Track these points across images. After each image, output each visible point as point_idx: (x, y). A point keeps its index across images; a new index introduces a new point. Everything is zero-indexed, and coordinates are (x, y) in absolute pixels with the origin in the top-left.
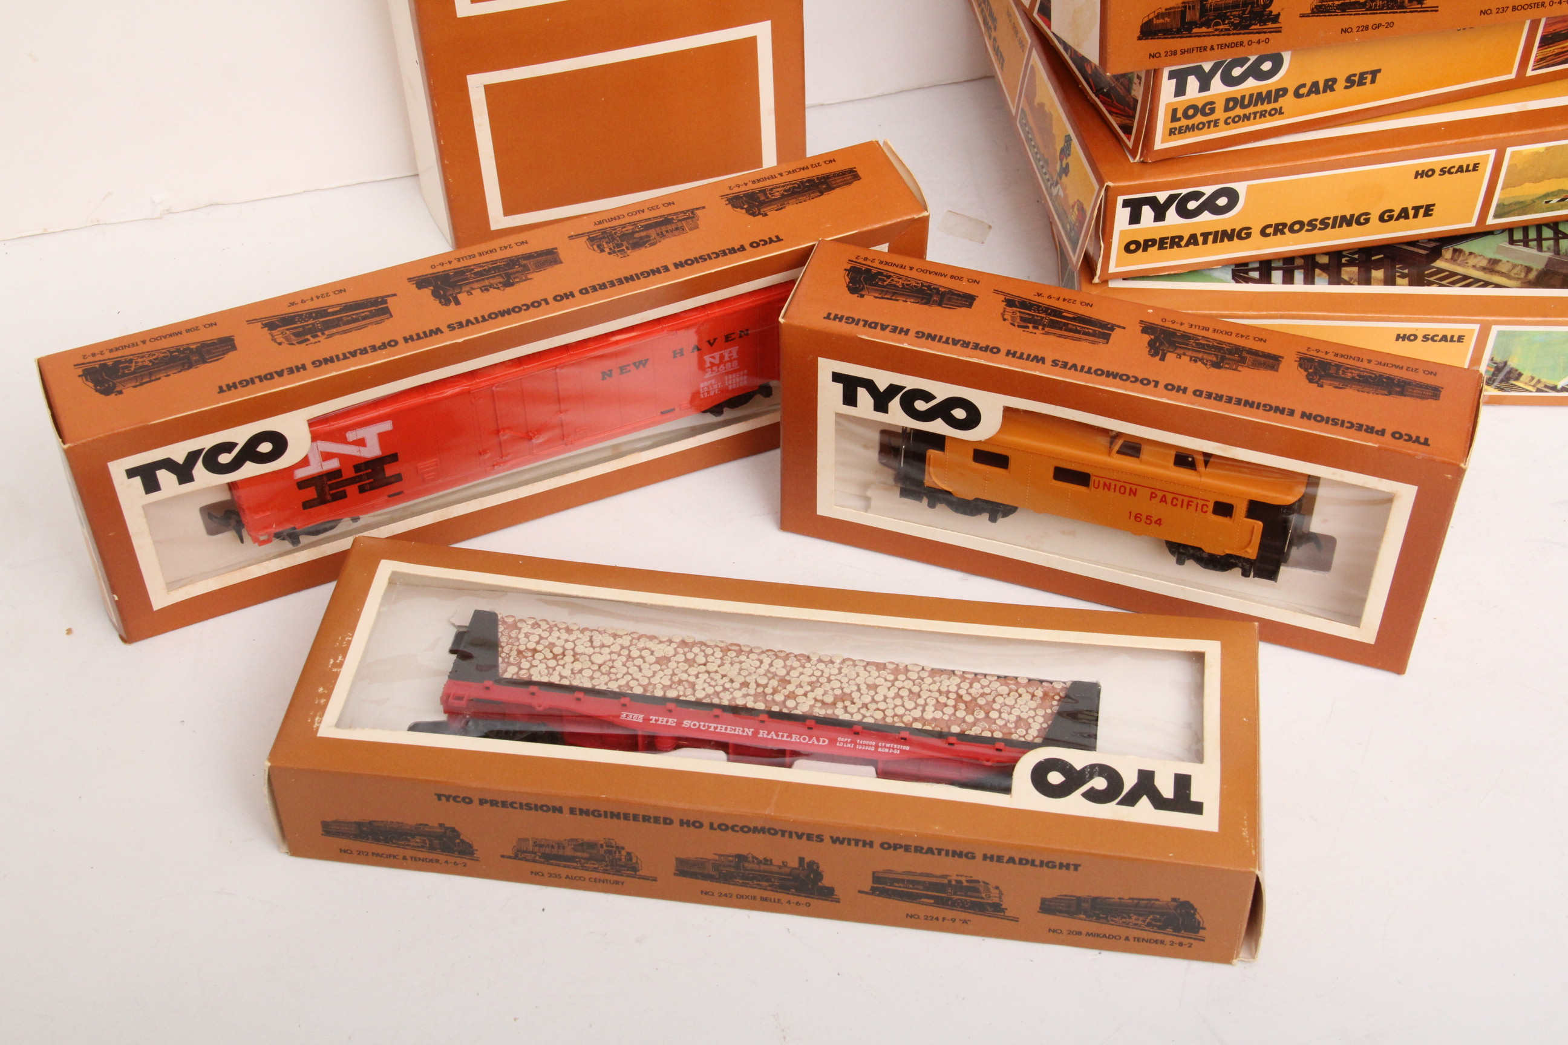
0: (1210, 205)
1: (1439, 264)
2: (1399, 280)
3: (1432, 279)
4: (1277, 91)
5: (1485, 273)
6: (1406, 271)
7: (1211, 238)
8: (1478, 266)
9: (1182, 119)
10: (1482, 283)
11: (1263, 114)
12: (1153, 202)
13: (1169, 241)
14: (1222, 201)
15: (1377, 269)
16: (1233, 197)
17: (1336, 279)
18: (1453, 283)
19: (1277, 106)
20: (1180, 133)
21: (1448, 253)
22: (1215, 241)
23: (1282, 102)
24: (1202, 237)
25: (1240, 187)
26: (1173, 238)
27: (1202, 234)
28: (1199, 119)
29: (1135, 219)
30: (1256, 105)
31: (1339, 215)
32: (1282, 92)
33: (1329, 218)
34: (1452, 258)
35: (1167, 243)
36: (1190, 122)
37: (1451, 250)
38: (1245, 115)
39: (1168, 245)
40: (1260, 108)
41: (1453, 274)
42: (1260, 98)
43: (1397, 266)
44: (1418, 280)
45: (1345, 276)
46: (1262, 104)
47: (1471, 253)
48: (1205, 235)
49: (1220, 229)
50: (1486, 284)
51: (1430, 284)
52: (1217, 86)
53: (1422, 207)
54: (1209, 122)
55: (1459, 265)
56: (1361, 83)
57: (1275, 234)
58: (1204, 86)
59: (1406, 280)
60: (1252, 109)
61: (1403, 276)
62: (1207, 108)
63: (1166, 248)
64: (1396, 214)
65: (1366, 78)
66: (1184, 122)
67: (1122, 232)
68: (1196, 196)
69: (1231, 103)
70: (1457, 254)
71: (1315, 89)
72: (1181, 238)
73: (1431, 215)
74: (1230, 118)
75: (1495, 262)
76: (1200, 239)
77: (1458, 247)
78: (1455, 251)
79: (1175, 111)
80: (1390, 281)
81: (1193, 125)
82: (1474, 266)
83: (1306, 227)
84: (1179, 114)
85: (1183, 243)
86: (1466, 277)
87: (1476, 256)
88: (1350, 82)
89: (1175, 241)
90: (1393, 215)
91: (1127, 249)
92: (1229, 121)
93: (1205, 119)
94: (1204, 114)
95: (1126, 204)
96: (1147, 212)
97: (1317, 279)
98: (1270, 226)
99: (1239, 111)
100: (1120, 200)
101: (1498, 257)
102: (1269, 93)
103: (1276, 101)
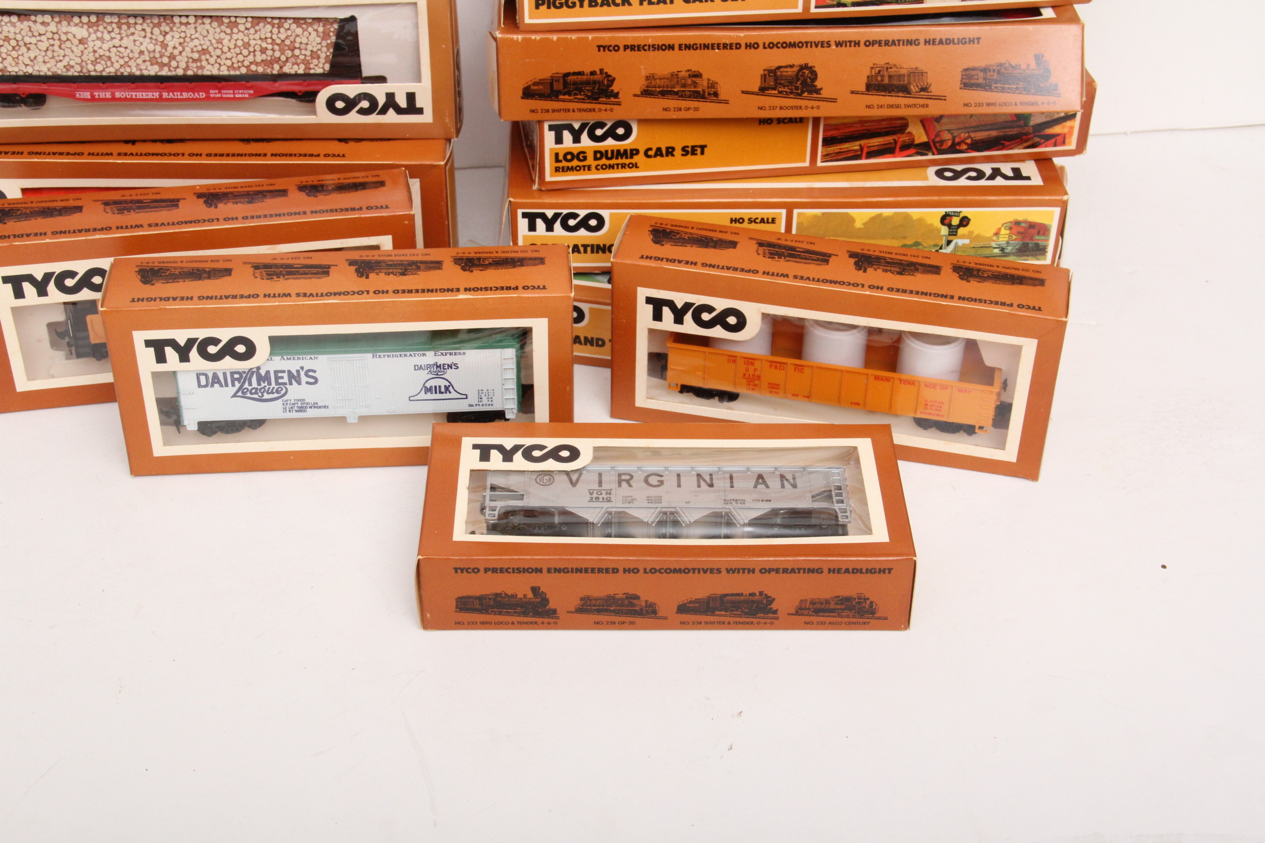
0: (584, 224)
4: (632, 150)
7: (589, 249)
9: (564, 161)
11: (623, 166)
12: (544, 217)
14: (593, 223)
16: (601, 221)
19: (633, 161)
20: (563, 171)
22: (592, 252)
23: (636, 159)
24: (583, 248)
25: (605, 213)
27: (582, 246)
28: (575, 163)
29: (532, 227)
30: (617, 158)
32: (634, 152)
36: (570, 164)
38: (610, 165)
40: (620, 161)
42: (619, 154)
46: (622, 158)
48: (585, 247)
49: (595, 243)
52: (586, 141)
54: (584, 167)
56: (693, 153)
58: (576, 140)
60: (614, 161)
62: (581, 156)
65: (696, 150)
66: (565, 164)
69: (599, 155)
71: (659, 152)
72: (568, 247)
74: (599, 165)
79: (557, 155)
81: (572, 167)
84: (561, 157)
88: (685, 151)
92: (599, 167)
93: (581, 164)
94: (579, 160)
95: (525, 215)
96: (540, 224)
99: (604, 161)
102: (626, 151)
103: (632, 157)
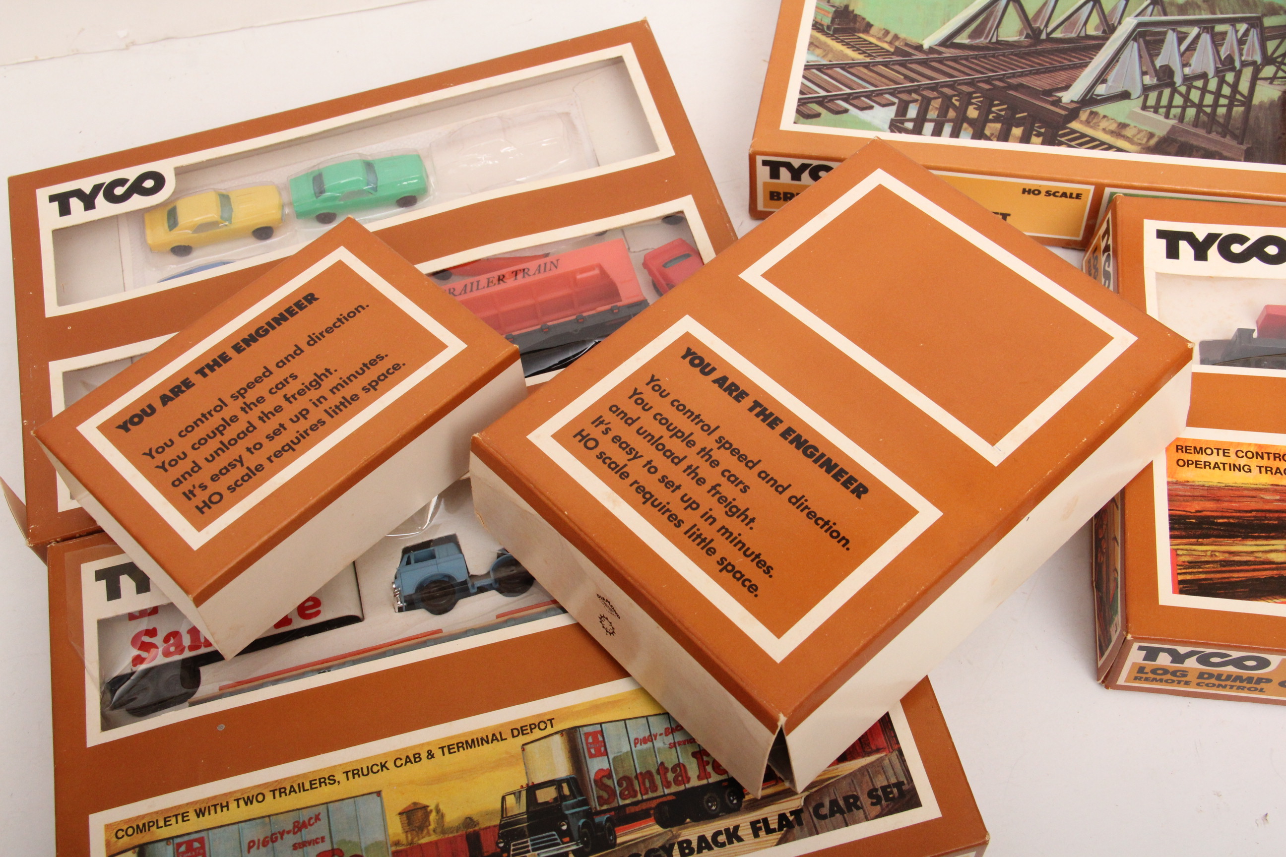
1: (1075, 125)
2: (1034, 139)
3: (1063, 139)
5: (1112, 136)
6: (1043, 130)
8: (1107, 129)
10: (1106, 146)
15: (1017, 126)
17: (979, 135)
18: (1081, 145)
21: (1084, 115)
34: (1086, 121)
37: (1088, 111)
41: (1083, 135)
43: (1036, 125)
44: (1050, 141)
45: (987, 132)
47: (1105, 117)
50: (1110, 147)
51: (1060, 144)
55: (1091, 127)
59: (1040, 139)
61: (1038, 135)
70: (1093, 116)
75: (1123, 126)
77: (1095, 109)
78: (1092, 113)
80: (1025, 139)
82: (1104, 130)
86: (1093, 140)
87: (1108, 120)
97: (962, 133)
101: (1127, 122)
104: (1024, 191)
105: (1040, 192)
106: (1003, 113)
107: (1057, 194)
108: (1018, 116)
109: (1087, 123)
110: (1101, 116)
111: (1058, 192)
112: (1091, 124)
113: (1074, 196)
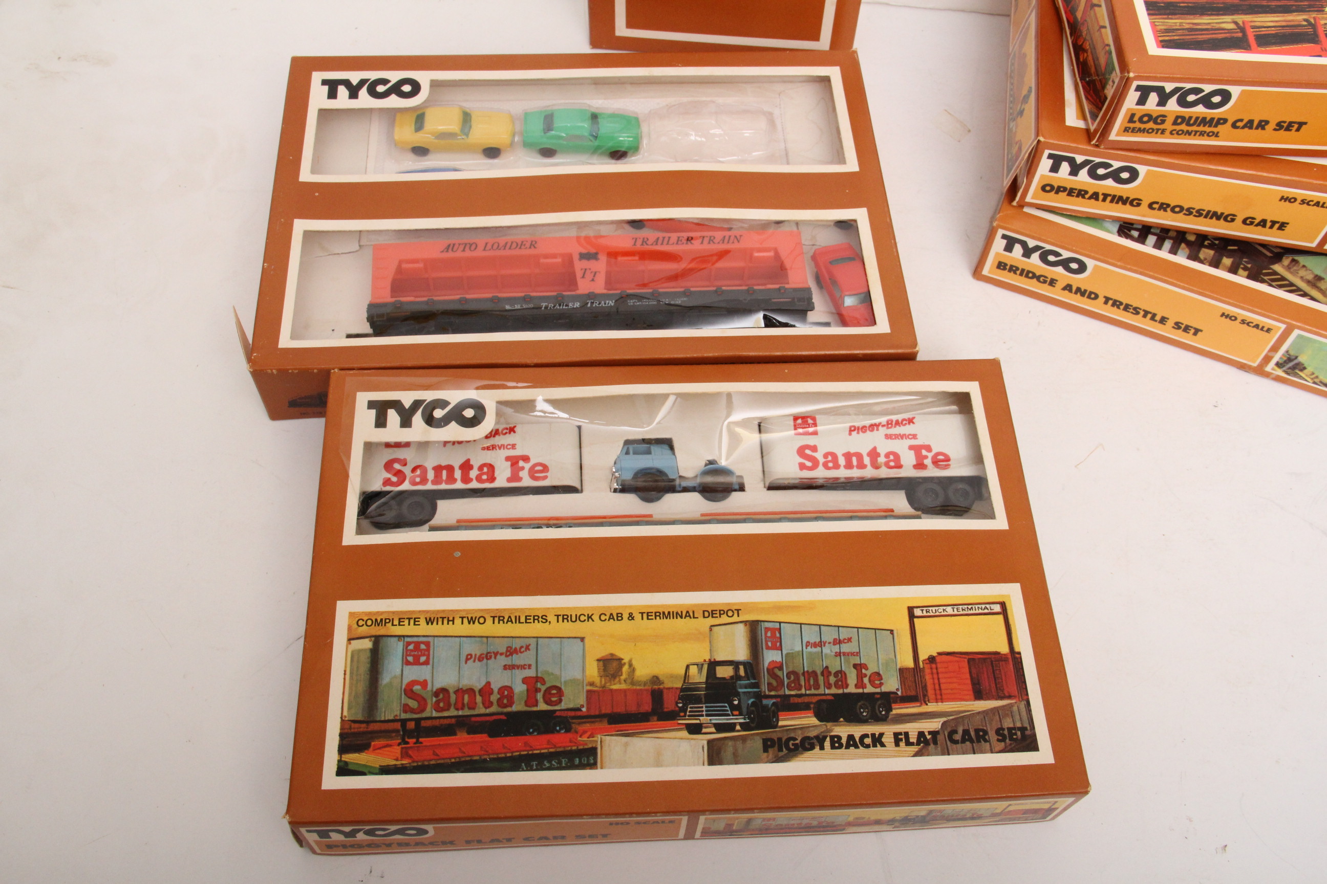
0: (1115, 176)
1: (1277, 267)
2: (1241, 271)
3: (1266, 278)
4: (1219, 119)
5: (1308, 285)
6: (1249, 266)
7: (1109, 199)
8: (1304, 278)
9: (1137, 123)
10: (1302, 293)
11: (1202, 134)
12: (1071, 161)
13: (1076, 192)
14: (1125, 175)
15: (1228, 257)
16: (1134, 174)
17: (1194, 257)
18: (1280, 287)
19: (1215, 130)
20: (1132, 132)
21: (1286, 261)
22: (1112, 201)
23: (1220, 128)
24: (1102, 196)
25: (1142, 169)
26: (1080, 191)
27: (1103, 194)
28: (1151, 125)
29: (1055, 169)
30: (1199, 125)
31: (1213, 210)
32: (1222, 121)
33: (1204, 210)
34: (1288, 266)
35: (1074, 193)
36: (1142, 126)
37: (1290, 259)
38: (1188, 131)
39: (1075, 195)
40: (1201, 128)
41: (1283, 279)
42: (1204, 121)
43: (1244, 260)
44: (1253, 276)
45: (1201, 256)
46: (1204, 126)
47: (1304, 266)
48: (1106, 196)
49: (1118, 194)
50: (1305, 295)
51: (1262, 281)
52: (1172, 105)
53: (1278, 222)
54: (1158, 130)
55: (1291, 273)
56: (1288, 129)
57: (1159, 209)
58: (1162, 102)
59: (1246, 273)
60: (1195, 128)
61: (1245, 269)
62: (1159, 119)
63: (1073, 196)
64: (1256, 222)
65: (1293, 126)
66: (1138, 125)
67: (1042, 176)
68: (1107, 166)
69: (1180, 120)
70: (1294, 263)
71: (1249, 124)
72: (1086, 192)
73: (1283, 230)
74: (1175, 130)
75: (1319, 278)
76: (1101, 197)
77: (1296, 258)
78: (1293, 260)
79: (1133, 115)
80: (1233, 270)
81: (1144, 129)
82: (1302, 278)
83: (1184, 212)
84: (1136, 118)
85: (1087, 196)
86: (1292, 284)
87: (1307, 270)
88: (1280, 126)
89: (1081, 194)
90: (1254, 222)
91: (1043, 188)
92: (1174, 132)
93: (1155, 127)
94: (1156, 122)
95: (1050, 156)
96: (1065, 167)
97: (1180, 251)
98: (1157, 203)
99: (1184, 127)
100: (1047, 152)
101: (1323, 275)
102: (1212, 119)
103: (1216, 126)
104: (1223, 315)
105: (1236, 319)
106: (1217, 242)
107: (1250, 324)
108: (1229, 248)
109: (1288, 268)
110: (1301, 265)
111: (1252, 323)
112: (1292, 270)
113: (1265, 329)
